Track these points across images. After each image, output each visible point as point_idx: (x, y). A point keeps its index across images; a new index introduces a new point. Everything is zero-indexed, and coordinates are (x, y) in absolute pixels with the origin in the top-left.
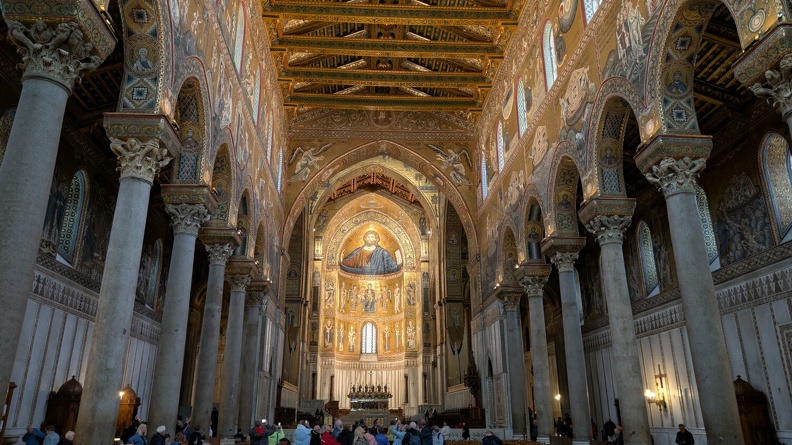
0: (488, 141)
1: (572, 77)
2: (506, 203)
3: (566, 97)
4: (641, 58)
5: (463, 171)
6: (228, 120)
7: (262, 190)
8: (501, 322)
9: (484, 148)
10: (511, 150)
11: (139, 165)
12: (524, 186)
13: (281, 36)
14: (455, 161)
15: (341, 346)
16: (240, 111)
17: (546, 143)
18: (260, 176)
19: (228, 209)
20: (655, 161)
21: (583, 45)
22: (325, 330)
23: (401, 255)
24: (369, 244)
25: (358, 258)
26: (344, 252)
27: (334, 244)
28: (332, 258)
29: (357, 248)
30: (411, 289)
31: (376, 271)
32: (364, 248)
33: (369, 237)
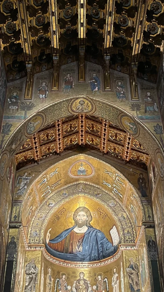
23: (117, 233)
24: (80, 224)
25: (67, 241)
26: (50, 231)
27: (39, 219)
28: (35, 235)
29: (66, 229)
30: (133, 271)
31: (89, 257)
32: (74, 230)
33: (79, 215)
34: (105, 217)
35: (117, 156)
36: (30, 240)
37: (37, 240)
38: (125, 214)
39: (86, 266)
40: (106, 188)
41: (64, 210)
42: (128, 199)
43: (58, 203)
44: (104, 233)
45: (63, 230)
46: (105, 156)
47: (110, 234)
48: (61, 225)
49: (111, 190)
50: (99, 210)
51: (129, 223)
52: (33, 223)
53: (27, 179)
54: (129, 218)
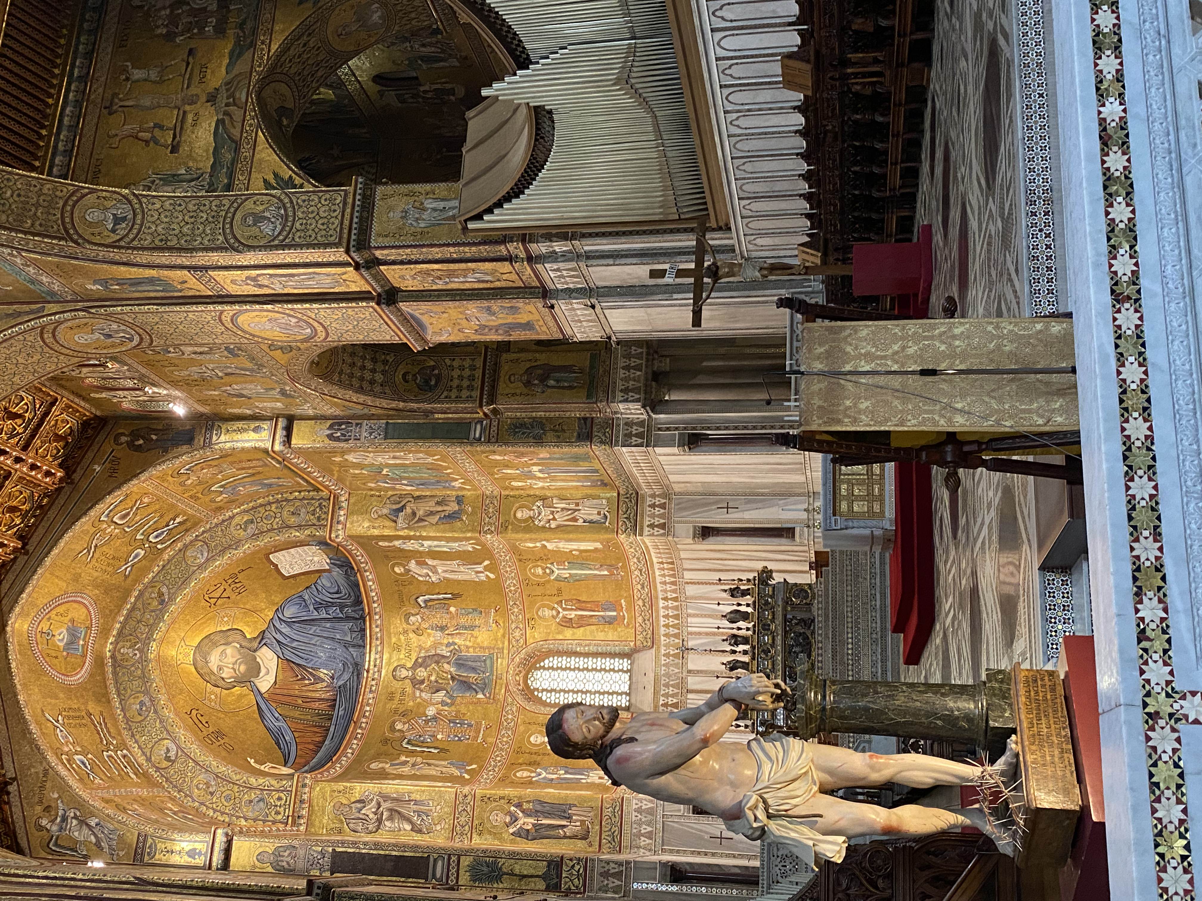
23: (292, 550)
24: (248, 670)
25: (296, 714)
26: (255, 762)
27: (212, 794)
28: (261, 803)
29: (257, 715)
30: (408, 510)
31: (351, 649)
32: (263, 690)
33: (220, 668)
34: (238, 585)
35: (40, 507)
36: (274, 822)
37: (280, 799)
38: (237, 520)
39: (376, 659)
40: (147, 570)
41: (194, 712)
42: (191, 497)
43: (169, 728)
44: (288, 596)
45: (258, 723)
46: (30, 548)
47: (294, 576)
48: (244, 731)
49: (154, 553)
50: (213, 601)
51: (268, 508)
52: (223, 813)
53: (64, 819)
54: (253, 508)
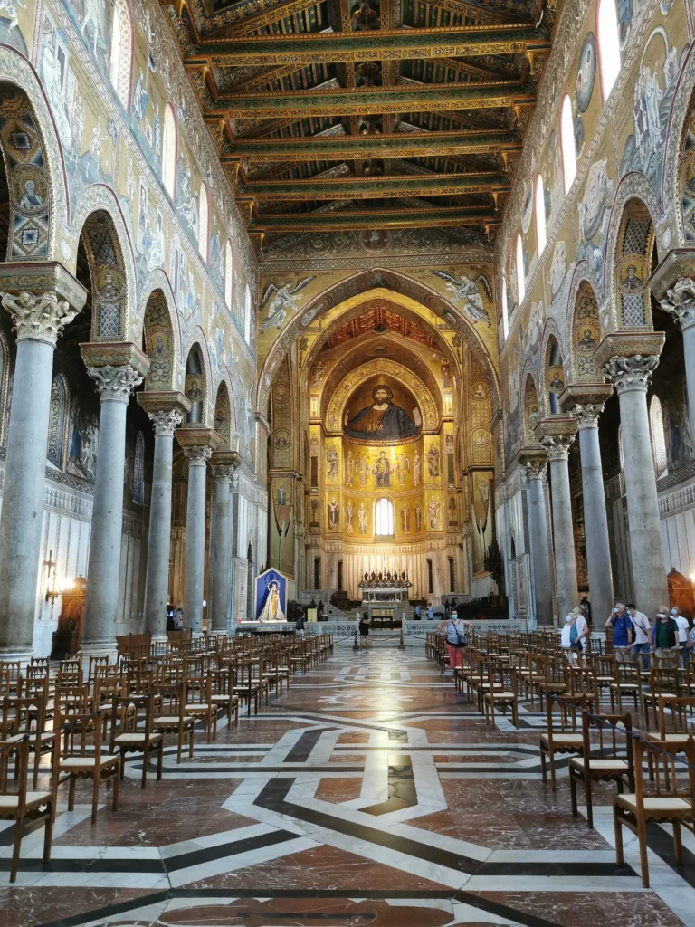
0: (508, 261)
1: (591, 173)
2: (526, 344)
3: (584, 201)
4: (659, 146)
5: (480, 303)
6: (159, 259)
7: (221, 344)
8: (524, 493)
9: (504, 272)
10: (531, 274)
11: (36, 323)
12: (544, 320)
13: (233, 142)
14: (470, 291)
15: (350, 527)
16: (178, 246)
17: (565, 264)
18: (215, 325)
19: (171, 369)
20: (670, 283)
21: (601, 129)
22: (329, 507)
23: (419, 415)
24: (380, 401)
25: (366, 420)
26: (347, 413)
27: (336, 404)
28: (334, 421)
29: (364, 408)
30: (433, 457)
31: (390, 435)
32: (374, 407)
33: (379, 393)
36: (328, 426)
37: (335, 427)
38: (428, 396)
51: (433, 406)
52: (330, 409)
54: (432, 400)
